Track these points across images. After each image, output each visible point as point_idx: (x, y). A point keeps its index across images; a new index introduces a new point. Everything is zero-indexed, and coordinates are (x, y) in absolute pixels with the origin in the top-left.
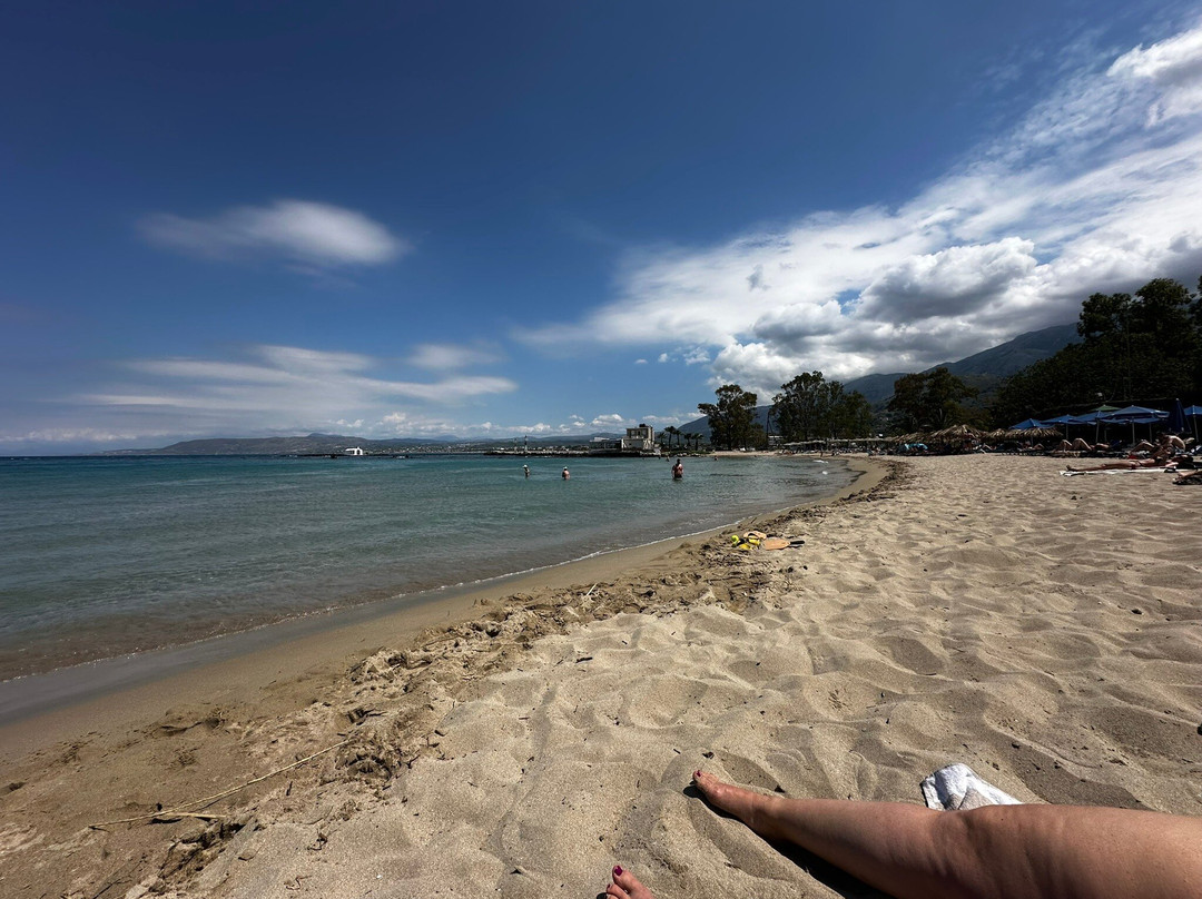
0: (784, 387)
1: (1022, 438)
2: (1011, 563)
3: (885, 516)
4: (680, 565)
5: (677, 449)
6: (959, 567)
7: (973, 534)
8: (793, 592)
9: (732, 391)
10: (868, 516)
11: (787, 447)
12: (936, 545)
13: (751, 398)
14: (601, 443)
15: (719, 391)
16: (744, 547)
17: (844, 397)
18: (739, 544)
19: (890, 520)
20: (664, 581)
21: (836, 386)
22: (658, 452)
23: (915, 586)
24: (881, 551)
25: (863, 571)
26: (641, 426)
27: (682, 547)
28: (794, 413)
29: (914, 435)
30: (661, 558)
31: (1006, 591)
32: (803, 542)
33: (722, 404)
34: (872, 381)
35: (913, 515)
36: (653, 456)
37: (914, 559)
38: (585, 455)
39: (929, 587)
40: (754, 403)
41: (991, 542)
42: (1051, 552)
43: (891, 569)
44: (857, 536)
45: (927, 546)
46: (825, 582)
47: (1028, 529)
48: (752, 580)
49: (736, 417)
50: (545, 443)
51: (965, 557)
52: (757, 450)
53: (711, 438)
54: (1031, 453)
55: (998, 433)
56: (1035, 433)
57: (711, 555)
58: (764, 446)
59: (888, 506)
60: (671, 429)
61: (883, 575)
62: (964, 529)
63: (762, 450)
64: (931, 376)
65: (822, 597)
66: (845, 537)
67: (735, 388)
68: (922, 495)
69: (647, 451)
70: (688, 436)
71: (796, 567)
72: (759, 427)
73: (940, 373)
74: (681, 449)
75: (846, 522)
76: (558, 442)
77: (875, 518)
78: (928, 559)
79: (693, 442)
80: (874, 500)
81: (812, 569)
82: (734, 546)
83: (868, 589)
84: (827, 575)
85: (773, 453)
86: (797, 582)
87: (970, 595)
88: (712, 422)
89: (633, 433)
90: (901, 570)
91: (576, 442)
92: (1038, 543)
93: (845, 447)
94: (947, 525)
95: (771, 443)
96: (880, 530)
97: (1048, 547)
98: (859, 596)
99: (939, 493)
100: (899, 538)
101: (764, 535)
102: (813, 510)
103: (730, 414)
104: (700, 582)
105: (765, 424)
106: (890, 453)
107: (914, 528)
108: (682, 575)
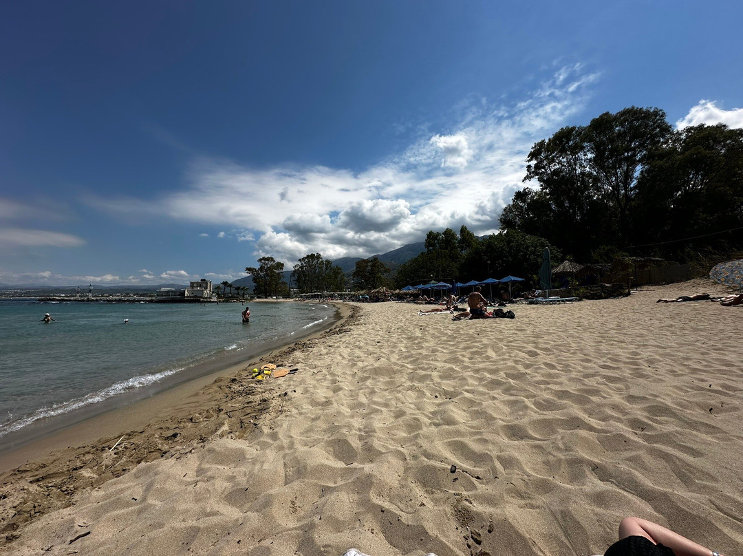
0: (300, 260)
1: (406, 294)
2: (395, 372)
3: (345, 345)
4: (210, 400)
5: (230, 297)
6: (373, 379)
7: (382, 354)
8: (284, 414)
9: (268, 260)
10: (336, 345)
11: (301, 297)
12: (366, 364)
13: (281, 265)
14: (168, 292)
15: (260, 260)
16: (260, 378)
17: (332, 268)
18: (256, 376)
19: (347, 347)
20: (191, 419)
21: (328, 262)
22: (215, 299)
23: (351, 396)
24: (338, 371)
25: (328, 388)
26: (202, 280)
27: (216, 381)
28: (304, 275)
29: (364, 291)
30: (196, 395)
31: (390, 392)
32: (297, 370)
33: (261, 268)
34: (345, 261)
35: (357, 343)
36: (211, 302)
37: (354, 375)
38: (151, 301)
39: (358, 395)
40: (282, 269)
41: (388, 359)
42: (411, 362)
43: (342, 385)
44: (328, 360)
45: (360, 364)
46: (306, 400)
47: (404, 350)
48: (259, 407)
49: (271, 277)
50: (112, 291)
51: (377, 372)
52: (283, 298)
53: (254, 290)
54: (409, 302)
55: (397, 291)
56: (410, 292)
57: (236, 387)
58: (287, 296)
59: (346, 338)
60: (225, 283)
61: (337, 390)
62: (378, 351)
63: (286, 298)
64: (371, 261)
65: (301, 414)
66: (322, 362)
67: (271, 259)
68: (363, 329)
69: (206, 298)
70: (237, 289)
71: (289, 391)
72: (285, 283)
73: (375, 259)
74: (232, 297)
75: (324, 351)
76: (126, 291)
77: (339, 347)
78: (360, 374)
79: (241, 292)
80: (341, 333)
81: (299, 390)
82: (253, 378)
83: (328, 403)
84: (308, 395)
85: (292, 300)
86: (288, 404)
87: (376, 399)
88: (255, 280)
89: (195, 285)
90: (347, 385)
91: (145, 290)
92: (407, 357)
93: (332, 297)
94: (371, 349)
95: (292, 293)
96: (341, 355)
97: (409, 360)
98: (322, 409)
99: (371, 327)
100: (349, 360)
101: (274, 366)
102: (308, 342)
103: (267, 275)
104: (222, 415)
105: (288, 282)
106: (353, 301)
107: (357, 352)
108: (207, 411)
